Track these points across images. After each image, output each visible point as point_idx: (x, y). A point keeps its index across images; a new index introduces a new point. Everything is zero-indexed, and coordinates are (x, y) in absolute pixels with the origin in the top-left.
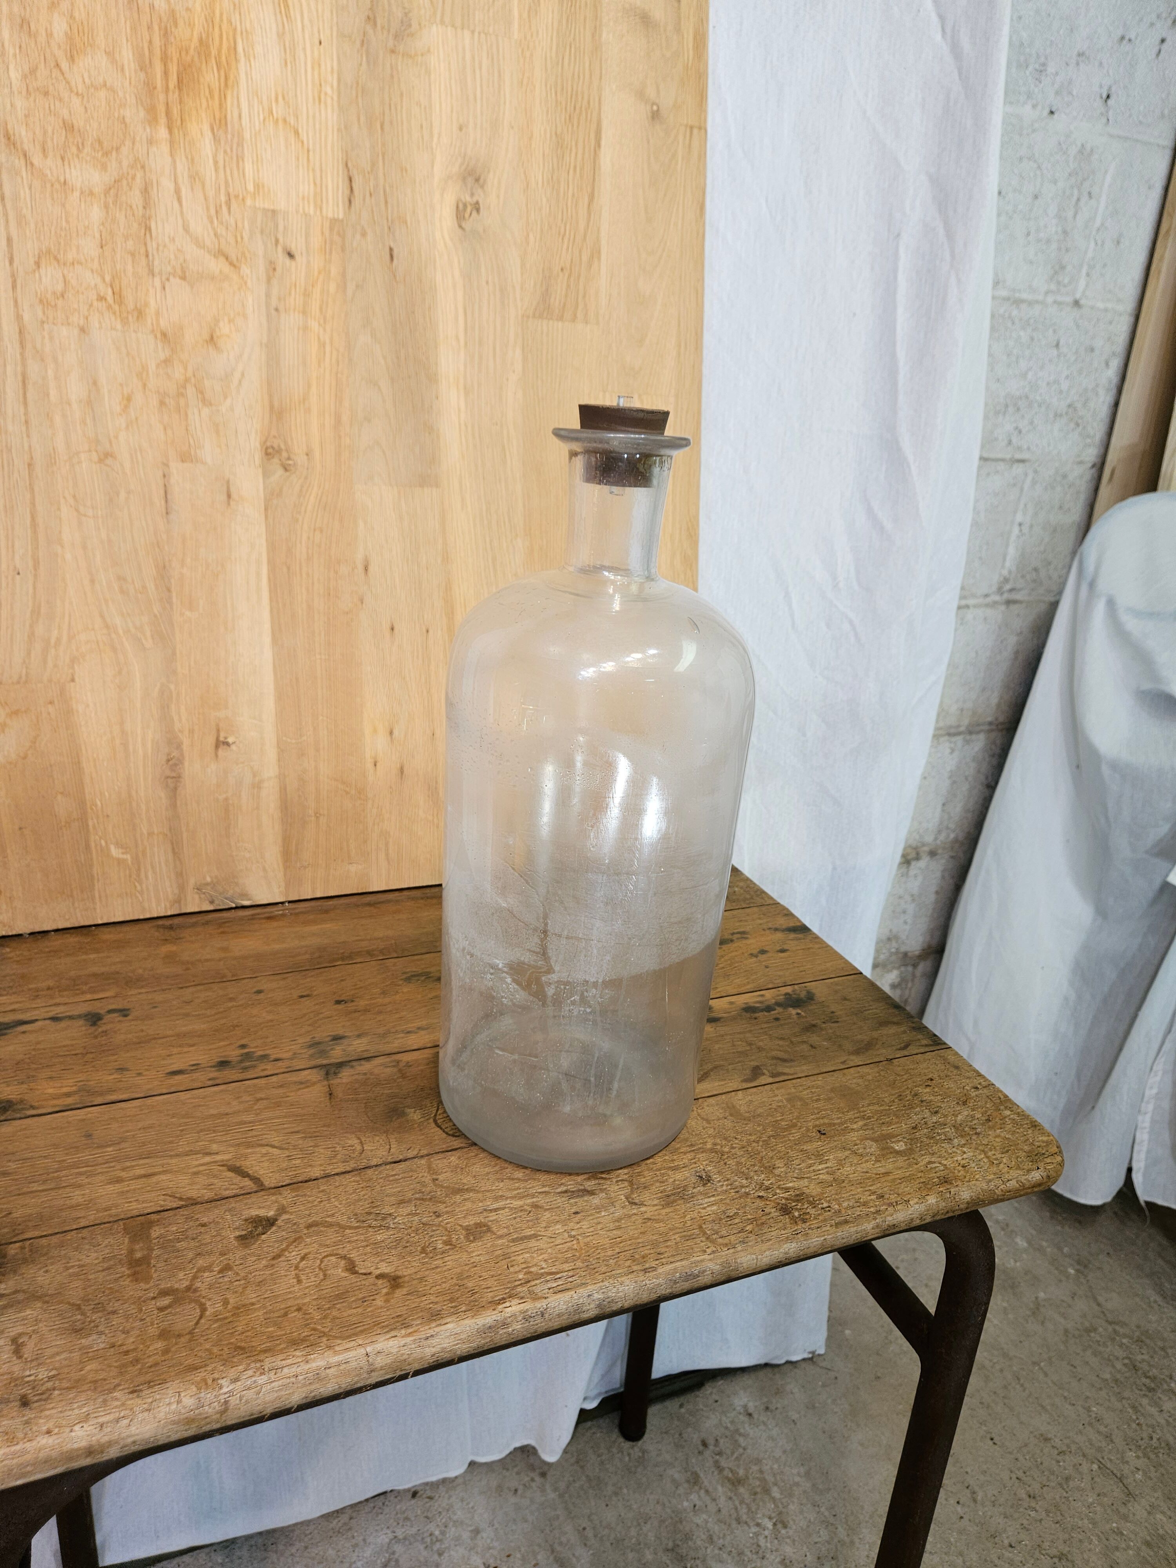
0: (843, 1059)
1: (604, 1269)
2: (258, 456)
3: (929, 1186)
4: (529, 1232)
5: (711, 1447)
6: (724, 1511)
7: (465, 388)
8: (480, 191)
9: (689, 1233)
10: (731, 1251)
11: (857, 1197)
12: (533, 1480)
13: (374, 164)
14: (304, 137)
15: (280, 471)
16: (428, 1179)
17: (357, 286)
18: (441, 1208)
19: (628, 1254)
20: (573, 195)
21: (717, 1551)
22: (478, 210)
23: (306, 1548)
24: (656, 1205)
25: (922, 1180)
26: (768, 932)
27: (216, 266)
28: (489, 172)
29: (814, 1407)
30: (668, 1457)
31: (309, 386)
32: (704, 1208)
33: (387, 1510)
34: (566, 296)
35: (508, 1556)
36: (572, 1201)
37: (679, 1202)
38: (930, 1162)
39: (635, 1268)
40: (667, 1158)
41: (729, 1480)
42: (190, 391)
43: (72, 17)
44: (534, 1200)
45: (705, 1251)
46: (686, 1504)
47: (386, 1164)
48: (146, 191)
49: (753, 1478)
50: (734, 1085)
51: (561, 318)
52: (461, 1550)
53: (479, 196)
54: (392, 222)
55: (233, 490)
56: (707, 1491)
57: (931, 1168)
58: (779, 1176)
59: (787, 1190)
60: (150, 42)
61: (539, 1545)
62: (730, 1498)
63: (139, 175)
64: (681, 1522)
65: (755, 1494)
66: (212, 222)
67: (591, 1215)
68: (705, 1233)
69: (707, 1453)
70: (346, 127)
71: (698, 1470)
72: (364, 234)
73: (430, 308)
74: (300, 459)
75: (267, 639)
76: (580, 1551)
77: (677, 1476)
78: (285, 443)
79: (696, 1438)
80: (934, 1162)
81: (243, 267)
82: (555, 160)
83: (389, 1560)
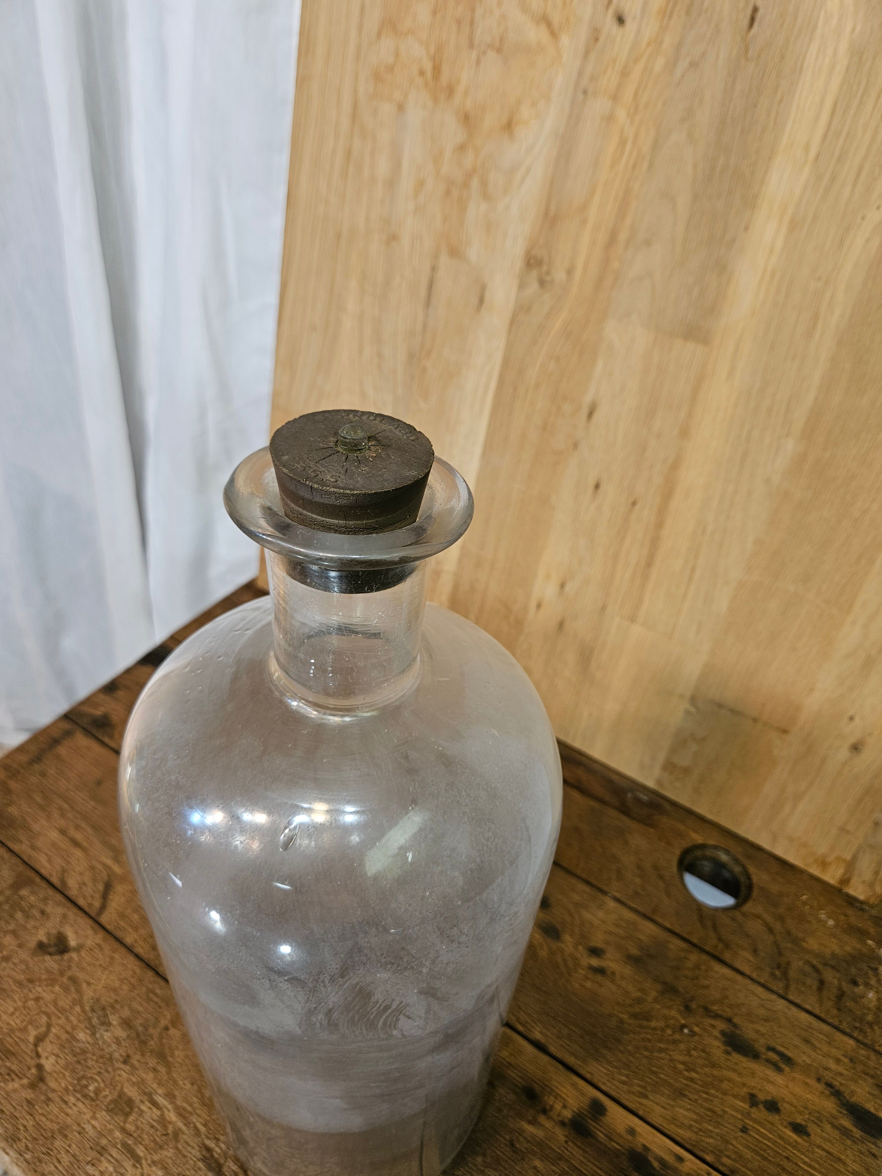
2: (519, 264)
4: (141, 1151)
15: (536, 286)
17: (692, 64)
18: (135, 1059)
27: (535, 35)
31: (593, 192)
42: (475, 183)
55: (487, 296)
74: (559, 275)
78: (550, 255)
81: (564, 35)
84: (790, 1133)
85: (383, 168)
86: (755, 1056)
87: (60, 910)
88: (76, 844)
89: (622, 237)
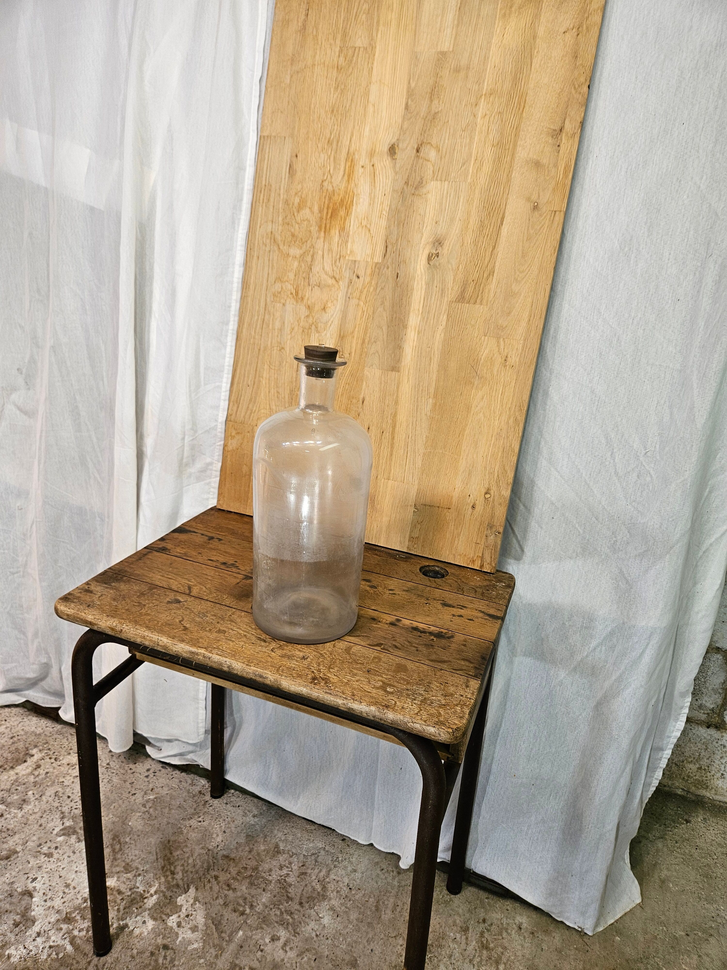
5: (486, 925)
6: (467, 952)
7: (418, 330)
8: (440, 248)
9: (275, 666)
12: (393, 871)
13: (397, 240)
14: (372, 232)
16: (229, 614)
17: (381, 289)
18: (222, 622)
20: (485, 247)
21: (448, 963)
22: (438, 256)
23: (293, 827)
24: (278, 655)
26: (478, 612)
27: (331, 281)
28: (446, 240)
29: (560, 952)
30: (461, 911)
31: (355, 328)
32: (290, 664)
33: (329, 837)
34: (473, 292)
35: (359, 889)
36: (257, 640)
37: (286, 658)
38: (390, 699)
40: (303, 647)
41: (482, 942)
42: (313, 327)
43: (301, 197)
44: (248, 634)
46: (452, 934)
47: (225, 605)
48: (313, 256)
49: (496, 952)
50: (362, 643)
51: (469, 302)
52: (343, 872)
53: (439, 251)
54: (400, 263)
56: (467, 938)
60: (324, 202)
61: (374, 896)
62: (476, 950)
63: (312, 250)
64: (443, 939)
65: (490, 959)
66: (332, 266)
67: (256, 646)
69: (482, 925)
70: (389, 227)
71: (470, 927)
72: (388, 268)
73: (409, 297)
74: (346, 355)
76: (389, 912)
77: (458, 921)
79: (482, 915)
80: (394, 701)
81: (340, 282)
82: (478, 232)
83: (316, 854)
84: (466, 620)
85: (278, 324)
86: (453, 607)
87: (172, 594)
88: (170, 578)
89: (366, 341)
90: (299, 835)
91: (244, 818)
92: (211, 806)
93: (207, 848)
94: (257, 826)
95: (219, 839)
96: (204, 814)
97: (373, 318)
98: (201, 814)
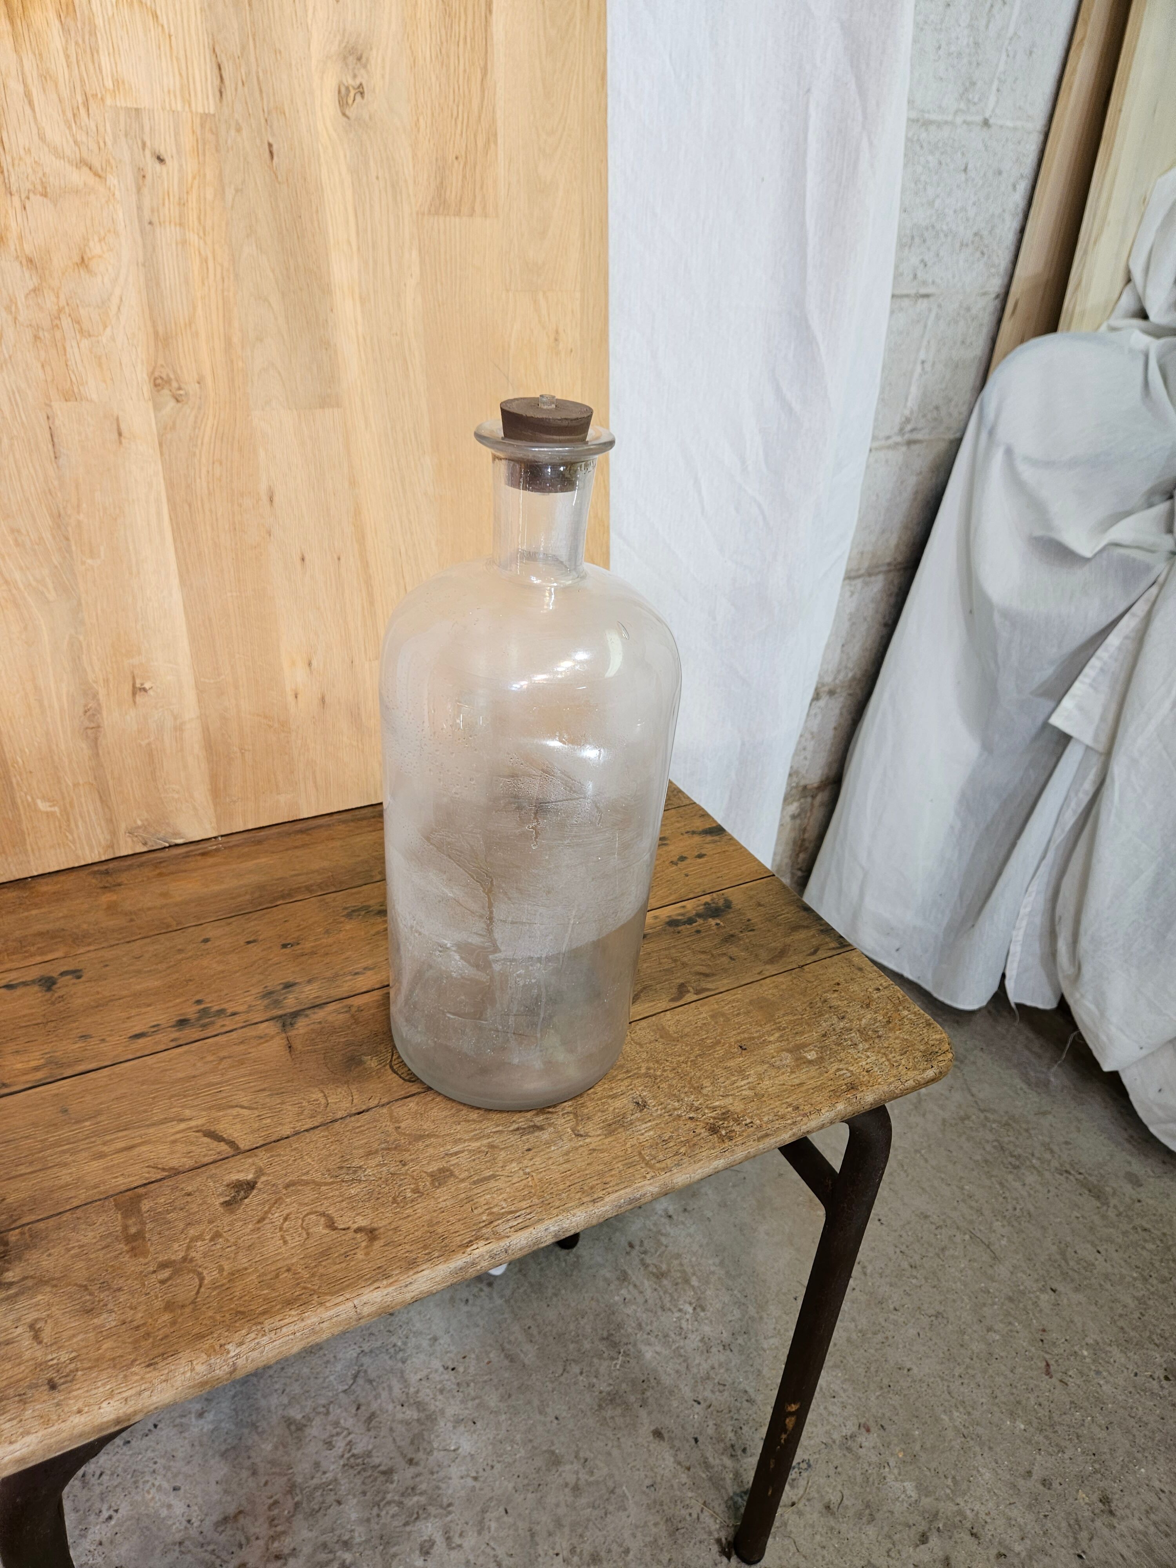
0: (758, 970)
1: (557, 1204)
2: (147, 388)
3: (838, 1094)
4: (488, 1173)
5: (637, 1248)
6: (650, 1302)
7: (361, 297)
8: (363, 71)
9: (630, 1160)
10: (668, 1174)
11: (775, 1110)
12: (481, 1290)
14: (163, 20)
15: (172, 403)
16: (391, 1128)
17: (237, 191)
18: (407, 1156)
19: (578, 1186)
20: (465, 71)
21: (645, 1336)
22: (362, 94)
24: (599, 1135)
25: (832, 1088)
26: (686, 836)
27: (78, 177)
28: (371, 49)
29: (726, 1205)
30: (599, 1259)
31: (194, 308)
32: (642, 1134)
34: (462, 187)
35: (464, 1357)
36: (524, 1138)
37: (620, 1130)
38: (839, 1070)
39: (585, 1200)
40: (606, 1086)
41: (653, 1274)
42: (66, 322)
44: (490, 1140)
45: (645, 1177)
46: (616, 1298)
47: (351, 1115)
49: (675, 1271)
50: (663, 1005)
51: (458, 213)
52: (422, 1356)
53: (362, 78)
54: (269, 113)
55: (123, 426)
56: (635, 1286)
57: (840, 1076)
58: (707, 1095)
59: (714, 1109)
61: (490, 1345)
62: (655, 1290)
64: (614, 1314)
65: (677, 1284)
66: (70, 127)
67: (542, 1150)
68: (644, 1159)
69: (634, 1253)
71: (626, 1268)
72: (239, 130)
73: (317, 211)
74: (192, 388)
75: (175, 581)
76: (527, 1347)
77: (608, 1275)
78: (174, 372)
79: (624, 1242)
80: (842, 1069)
81: (109, 176)
82: (443, 31)
83: (359, 1372)
84: (700, 861)
87: (201, 1179)
88: (129, 1149)
90: (306, 1370)
91: (186, 1434)
92: (101, 1475)
93: (174, 1544)
94: (223, 1425)
95: (179, 1508)
96: (102, 1500)
97: (236, 275)
98: (98, 1505)
